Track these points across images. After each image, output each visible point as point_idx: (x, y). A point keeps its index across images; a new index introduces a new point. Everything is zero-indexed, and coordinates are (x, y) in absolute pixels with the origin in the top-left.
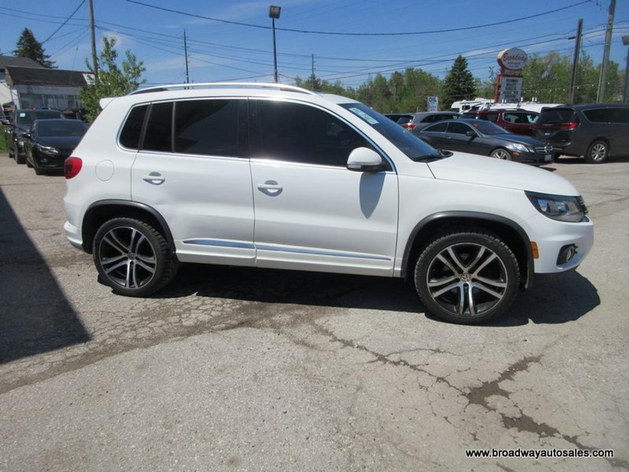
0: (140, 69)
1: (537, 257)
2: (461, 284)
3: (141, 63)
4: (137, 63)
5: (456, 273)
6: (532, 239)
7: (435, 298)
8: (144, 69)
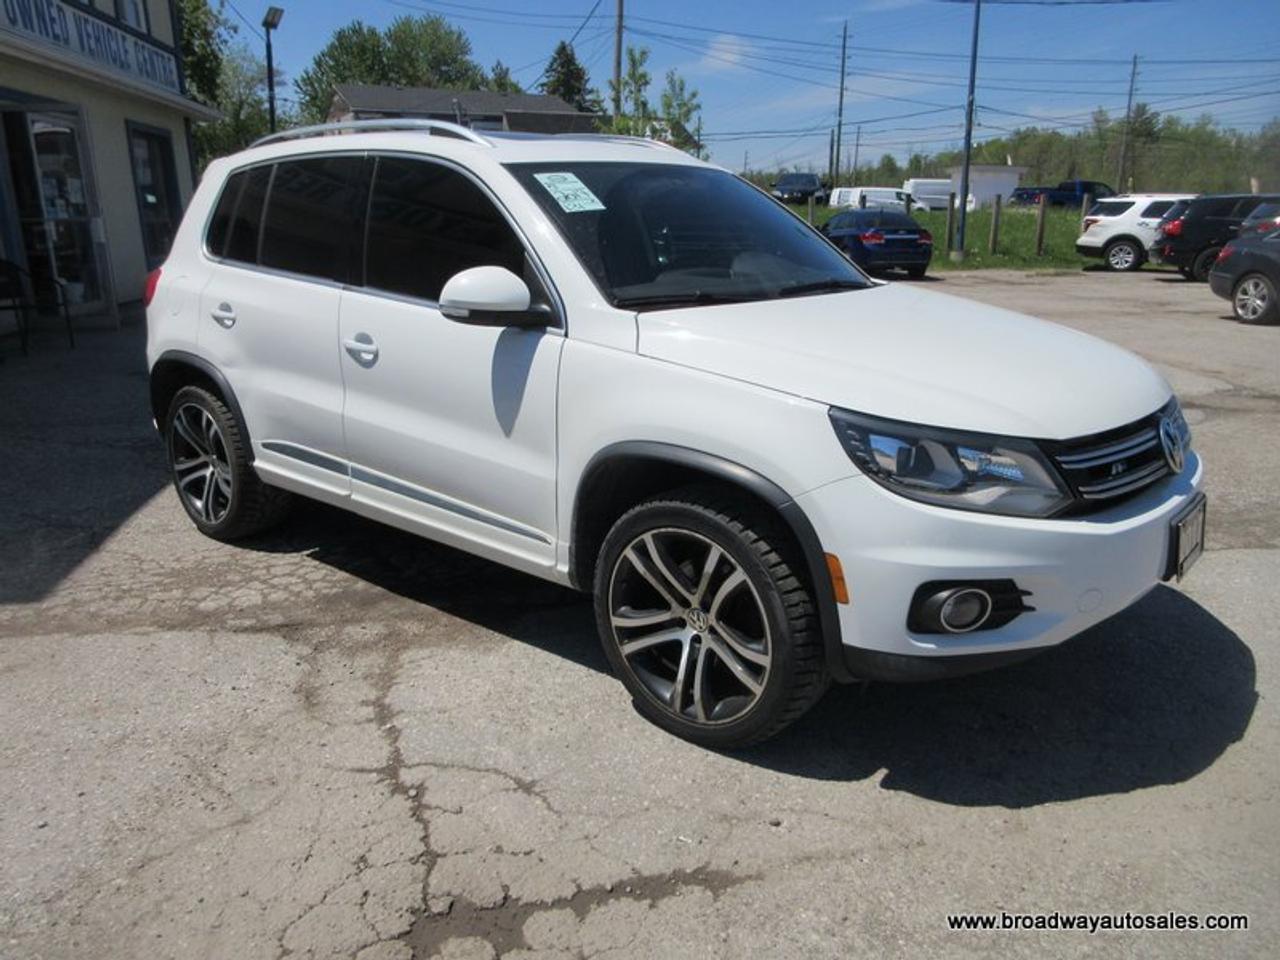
0: (690, 105)
1: (846, 602)
2: (685, 636)
3: (694, 95)
4: (686, 95)
5: (674, 604)
6: (827, 548)
7: (628, 656)
8: (698, 107)
